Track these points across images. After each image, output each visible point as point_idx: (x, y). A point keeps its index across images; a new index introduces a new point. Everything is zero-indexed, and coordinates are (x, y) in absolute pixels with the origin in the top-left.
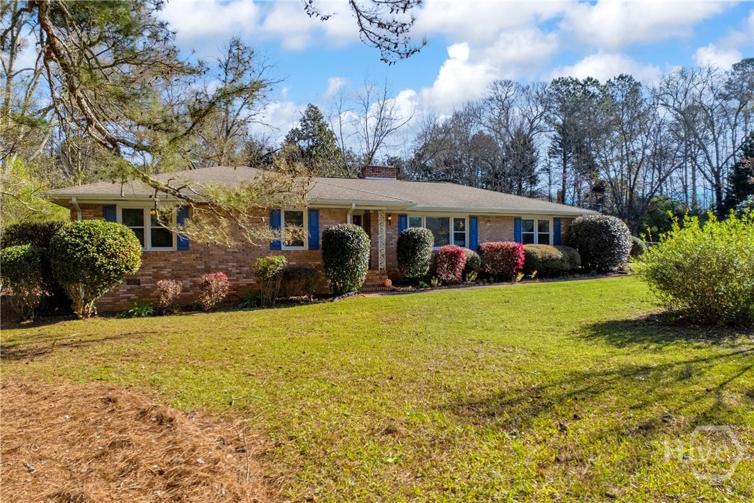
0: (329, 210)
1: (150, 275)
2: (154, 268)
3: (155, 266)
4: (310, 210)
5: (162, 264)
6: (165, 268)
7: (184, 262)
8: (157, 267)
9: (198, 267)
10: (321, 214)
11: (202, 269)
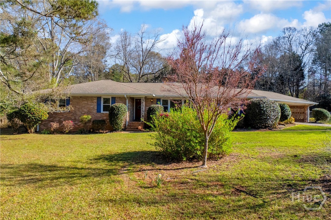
0: (120, 97)
1: (57, 120)
2: (59, 118)
3: (59, 117)
4: (112, 98)
5: (61, 117)
6: (62, 118)
7: (68, 116)
8: (60, 118)
9: (72, 118)
10: (116, 99)
11: (74, 119)
